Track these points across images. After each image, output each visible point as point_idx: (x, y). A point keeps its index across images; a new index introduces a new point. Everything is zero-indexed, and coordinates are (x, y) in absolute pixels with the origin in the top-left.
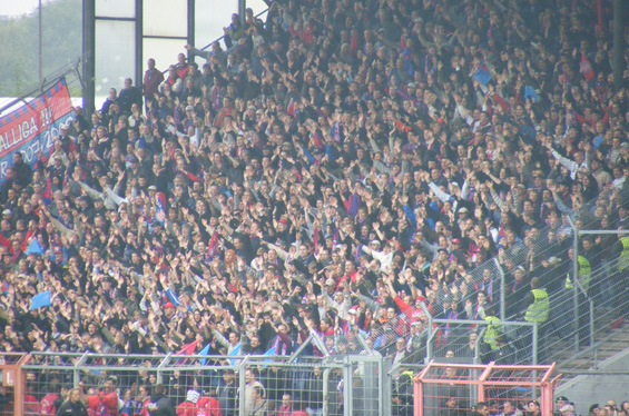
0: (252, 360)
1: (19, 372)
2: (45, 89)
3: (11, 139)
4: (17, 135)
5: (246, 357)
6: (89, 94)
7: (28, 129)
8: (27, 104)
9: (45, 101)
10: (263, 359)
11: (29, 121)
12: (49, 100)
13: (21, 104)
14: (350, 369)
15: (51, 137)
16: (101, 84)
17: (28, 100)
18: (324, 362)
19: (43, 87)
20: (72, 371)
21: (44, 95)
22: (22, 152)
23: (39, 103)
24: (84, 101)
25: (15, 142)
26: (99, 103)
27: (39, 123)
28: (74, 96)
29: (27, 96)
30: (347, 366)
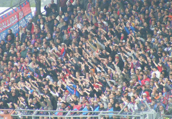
0: (103, 113)
1: (10, 117)
2: (21, 4)
3: (7, 24)
4: (9, 22)
5: (101, 112)
6: (38, 6)
7: (14, 20)
8: (13, 10)
9: (21, 8)
10: (108, 113)
11: (14, 17)
12: (22, 8)
13: (11, 10)
14: (143, 117)
15: (23, 23)
16: (43, 2)
17: (14, 8)
18: (133, 114)
19: (20, 3)
20: (32, 117)
21: (20, 6)
22: (11, 29)
23: (18, 10)
24: (36, 9)
25: (8, 25)
26: (42, 10)
27: (18, 17)
28: (32, 6)
29: (14, 6)
30: (142, 116)
